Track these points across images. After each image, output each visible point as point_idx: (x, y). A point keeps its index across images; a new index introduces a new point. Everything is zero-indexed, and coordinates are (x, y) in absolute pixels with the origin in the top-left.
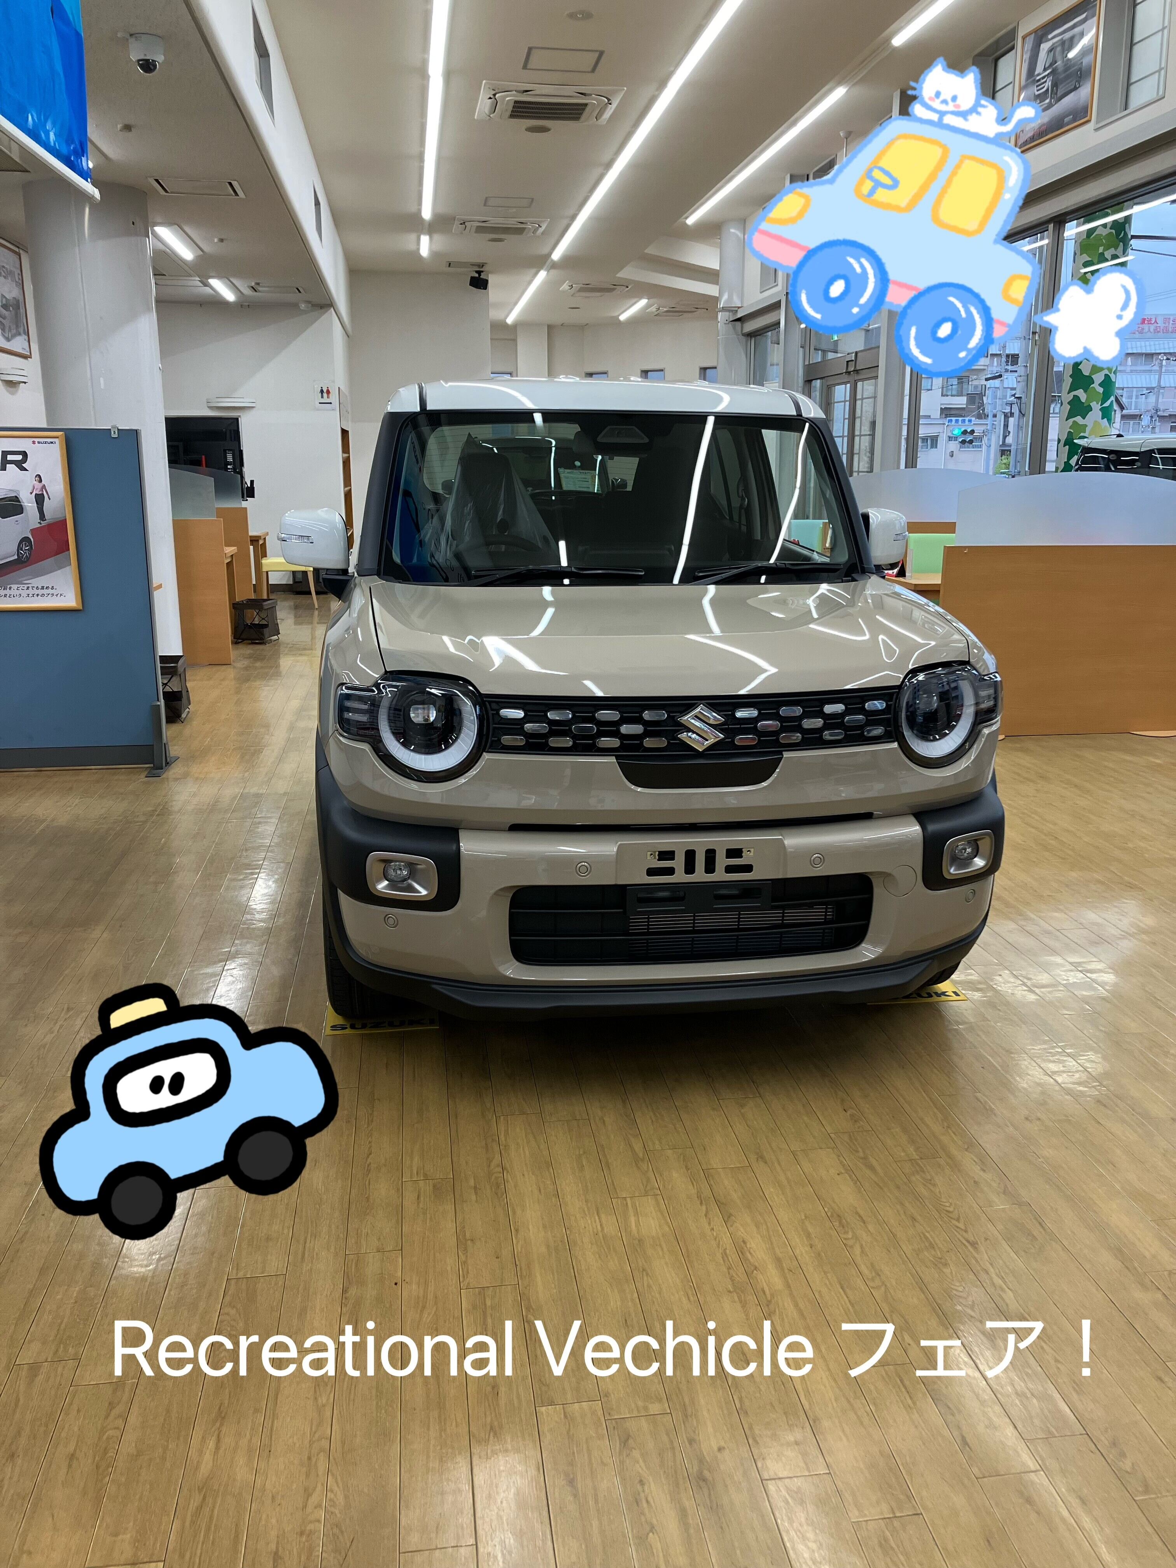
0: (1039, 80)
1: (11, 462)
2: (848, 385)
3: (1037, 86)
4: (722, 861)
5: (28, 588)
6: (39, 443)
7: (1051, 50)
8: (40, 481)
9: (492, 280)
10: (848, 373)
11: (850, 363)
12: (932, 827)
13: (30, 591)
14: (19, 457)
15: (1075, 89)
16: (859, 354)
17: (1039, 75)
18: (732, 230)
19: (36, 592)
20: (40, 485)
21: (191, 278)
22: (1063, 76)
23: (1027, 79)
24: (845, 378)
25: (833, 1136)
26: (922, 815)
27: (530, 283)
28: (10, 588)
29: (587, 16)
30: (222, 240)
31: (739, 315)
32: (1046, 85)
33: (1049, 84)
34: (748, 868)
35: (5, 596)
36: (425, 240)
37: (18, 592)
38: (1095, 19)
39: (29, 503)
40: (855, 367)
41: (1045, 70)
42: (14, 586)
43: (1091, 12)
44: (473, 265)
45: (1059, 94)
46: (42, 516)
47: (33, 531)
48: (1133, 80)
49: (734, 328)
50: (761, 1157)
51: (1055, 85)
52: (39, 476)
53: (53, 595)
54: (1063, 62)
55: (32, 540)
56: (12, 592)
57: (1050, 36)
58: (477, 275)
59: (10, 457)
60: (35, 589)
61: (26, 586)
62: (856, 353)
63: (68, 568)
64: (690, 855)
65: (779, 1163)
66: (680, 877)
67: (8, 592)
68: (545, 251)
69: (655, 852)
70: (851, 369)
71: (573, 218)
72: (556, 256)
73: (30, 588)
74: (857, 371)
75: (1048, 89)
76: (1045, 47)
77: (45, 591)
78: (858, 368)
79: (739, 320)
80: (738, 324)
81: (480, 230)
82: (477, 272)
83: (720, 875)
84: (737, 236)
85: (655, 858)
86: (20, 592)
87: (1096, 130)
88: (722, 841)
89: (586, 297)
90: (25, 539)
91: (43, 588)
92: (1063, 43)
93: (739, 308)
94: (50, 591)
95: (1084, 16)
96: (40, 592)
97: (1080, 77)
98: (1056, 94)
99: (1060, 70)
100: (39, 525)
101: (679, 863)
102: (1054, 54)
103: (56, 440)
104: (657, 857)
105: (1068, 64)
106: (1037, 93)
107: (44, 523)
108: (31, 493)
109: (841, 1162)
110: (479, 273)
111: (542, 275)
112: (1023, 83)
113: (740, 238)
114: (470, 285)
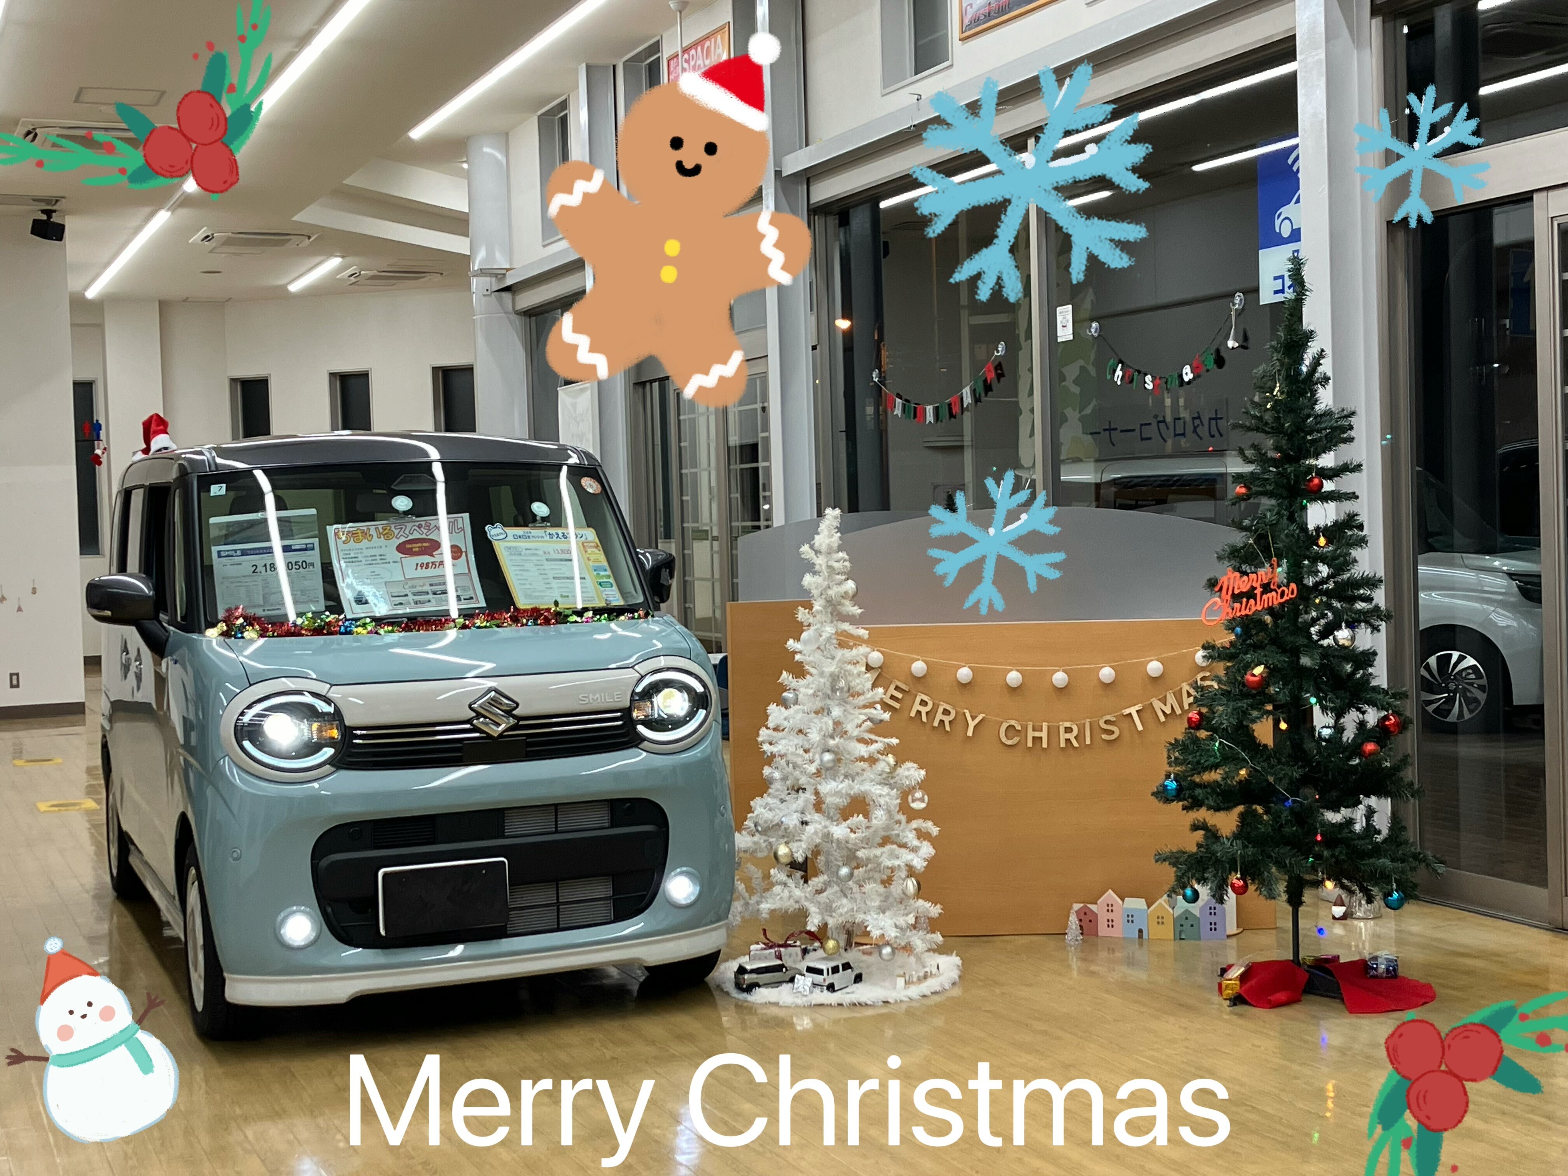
9: (71, 224)
18: (487, 150)
27: (138, 230)
31: (509, 282)
44: (37, 200)
49: (500, 301)
58: (44, 217)
79: (507, 289)
80: (507, 296)
82: (43, 211)
84: (496, 159)
89: (234, 254)
93: (508, 270)
110: (49, 213)
111: (163, 217)
113: (498, 162)
114: (32, 233)
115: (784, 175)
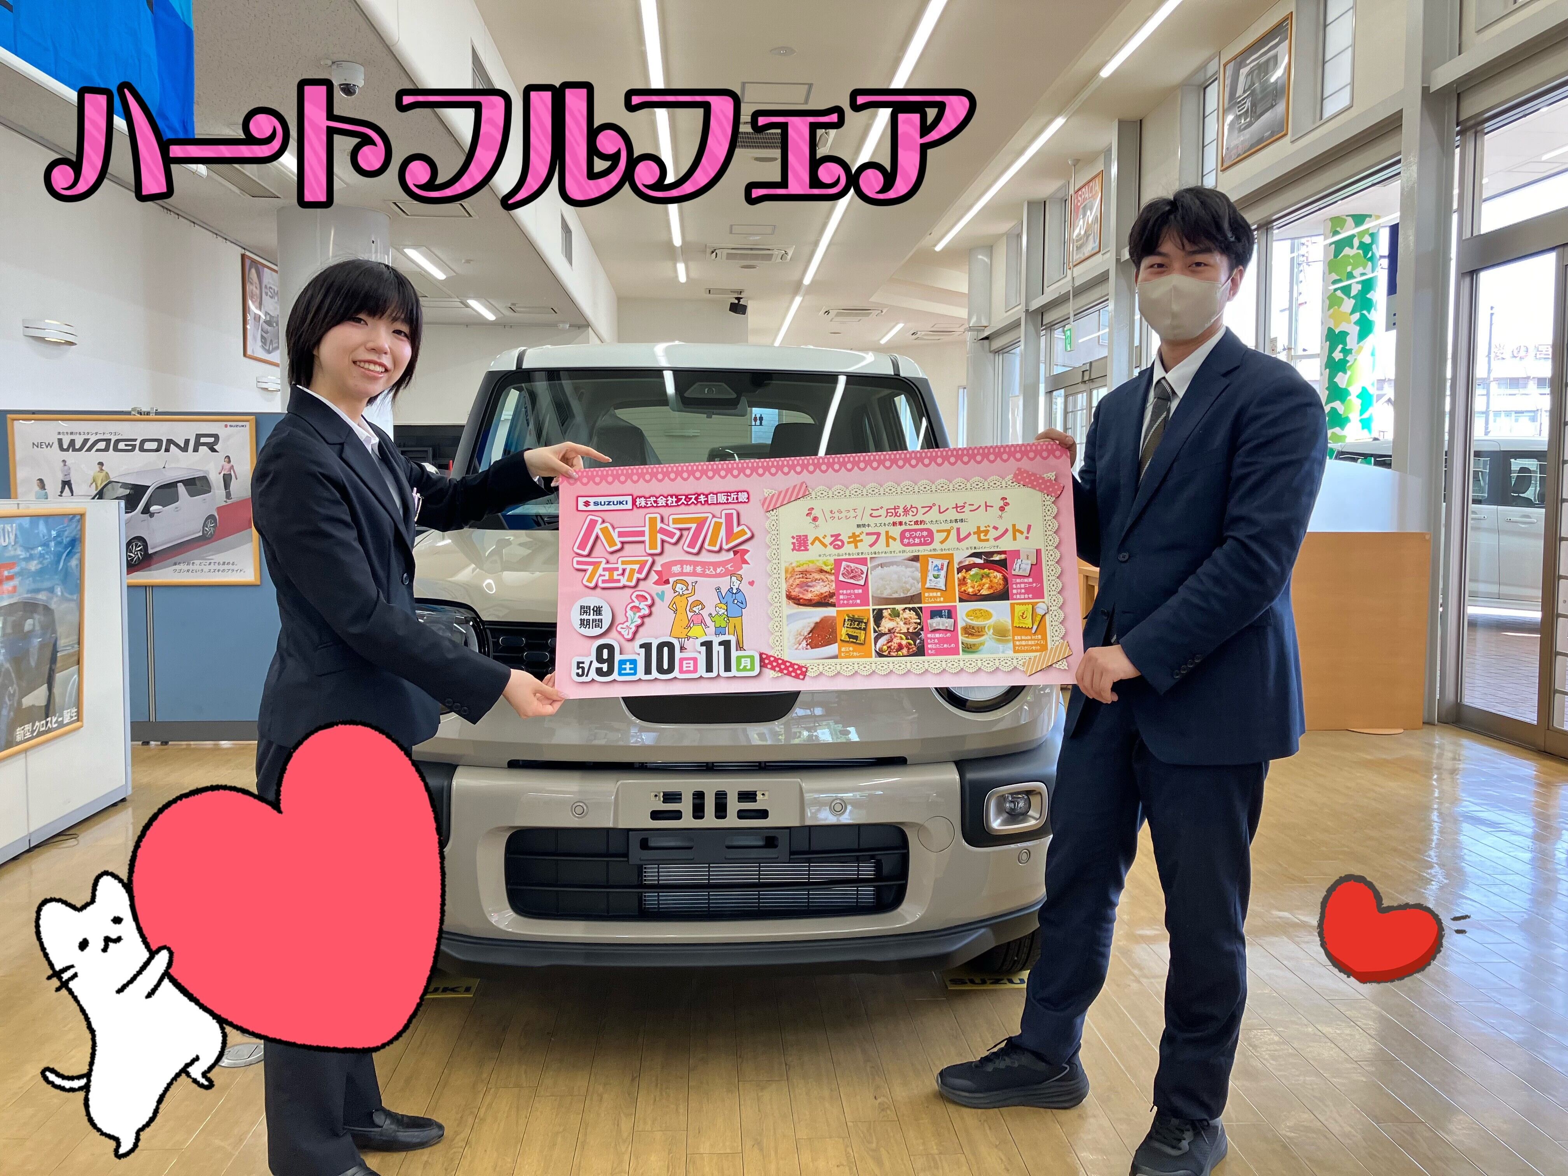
0: (1240, 102)
1: (204, 444)
2: (1085, 394)
3: (1239, 107)
4: (733, 805)
5: (210, 564)
6: (231, 426)
7: (1250, 73)
8: (229, 462)
9: (751, 306)
10: (1084, 382)
11: (1085, 373)
12: (971, 776)
13: (212, 567)
14: (212, 440)
15: (1272, 106)
16: (1093, 364)
17: (1239, 97)
18: (980, 257)
19: (217, 567)
20: (228, 466)
21: (451, 300)
22: (1260, 96)
23: (1229, 103)
24: (1082, 387)
25: (849, 1124)
26: (961, 765)
27: (788, 309)
28: (193, 563)
29: (788, 51)
30: (468, 261)
31: (986, 334)
32: (1246, 105)
33: (1248, 104)
34: (763, 814)
35: (188, 571)
36: (681, 267)
37: (200, 568)
38: (1287, 42)
39: (216, 480)
40: (1090, 376)
41: (1244, 92)
42: (197, 562)
43: (1283, 35)
44: (733, 292)
45: (1258, 113)
46: (228, 495)
47: (219, 509)
48: (1325, 96)
49: (983, 346)
50: (758, 1144)
51: (1254, 105)
52: (228, 457)
53: (233, 570)
54: (1260, 84)
55: (217, 517)
56: (195, 567)
57: (1248, 62)
58: (737, 302)
59: (203, 440)
60: (217, 564)
61: (209, 562)
62: (1091, 363)
63: (249, 545)
64: (699, 796)
65: (776, 1152)
66: (688, 821)
67: (191, 567)
68: (796, 277)
69: (659, 793)
70: (1086, 378)
71: (816, 244)
72: (807, 281)
73: (212, 564)
74: (1091, 380)
75: (1248, 109)
76: (1244, 71)
77: (226, 567)
78: (1093, 377)
79: (987, 338)
80: (986, 342)
81: (730, 256)
82: (736, 298)
83: (732, 821)
84: (984, 261)
85: (659, 799)
86: (203, 567)
87: (1293, 142)
88: (733, 785)
90: (211, 517)
91: (224, 564)
92: (1259, 66)
93: (986, 327)
94: (230, 567)
95: (1277, 40)
96: (221, 567)
97: (1276, 96)
98: (1255, 112)
99: (1258, 91)
100: (225, 504)
101: (686, 806)
102: (1252, 76)
103: (247, 424)
104: (662, 799)
105: (1265, 86)
106: (1239, 113)
107: (229, 502)
108: (220, 473)
109: (847, 1153)
110: (739, 299)
111: (798, 300)
112: (1226, 106)
113: (986, 263)
114: (730, 310)
115: (1122, 261)
